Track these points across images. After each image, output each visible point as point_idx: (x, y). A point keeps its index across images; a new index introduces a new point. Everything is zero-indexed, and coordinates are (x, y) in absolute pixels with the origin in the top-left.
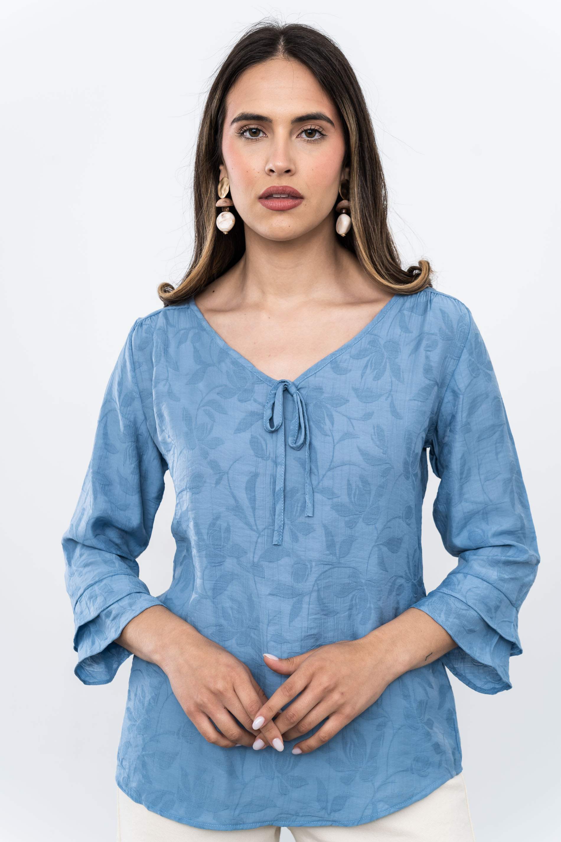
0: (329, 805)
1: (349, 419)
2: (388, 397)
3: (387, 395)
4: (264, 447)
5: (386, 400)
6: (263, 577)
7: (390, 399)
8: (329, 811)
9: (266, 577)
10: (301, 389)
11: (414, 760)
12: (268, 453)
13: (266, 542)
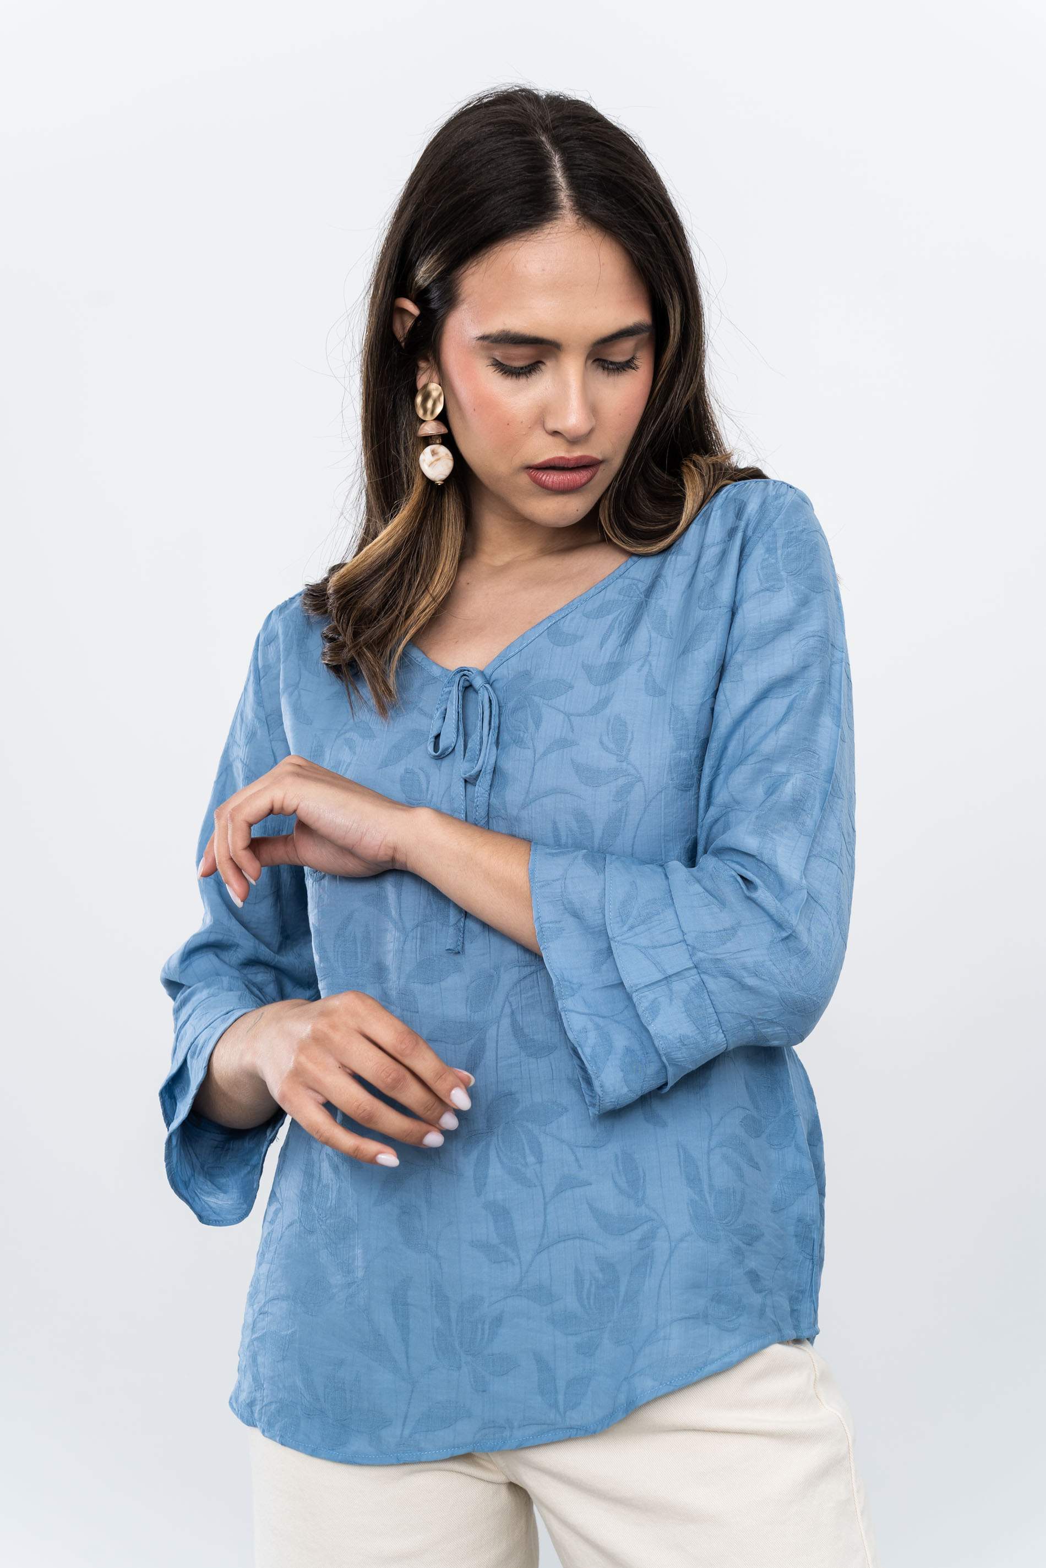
0: (561, 1398)
1: (568, 715)
2: (642, 666)
3: (640, 663)
4: (424, 786)
5: (639, 670)
6: (416, 1010)
7: (646, 668)
8: (562, 1409)
9: (420, 1010)
10: (495, 683)
11: (712, 1300)
12: (429, 797)
13: (418, 950)
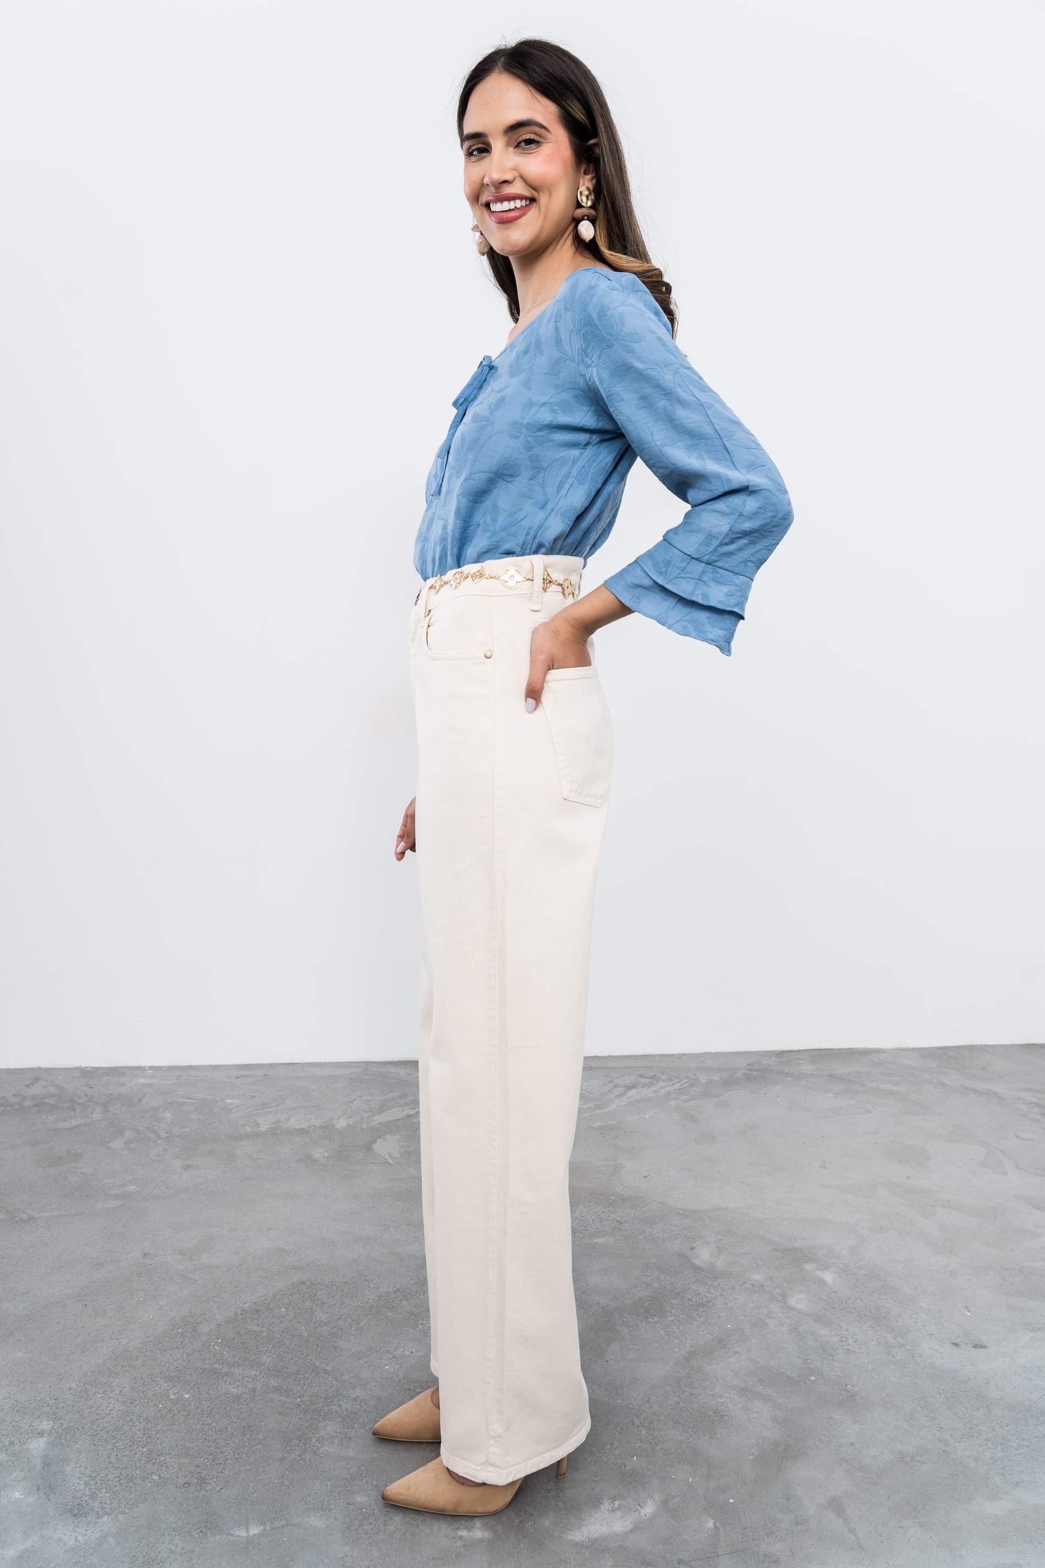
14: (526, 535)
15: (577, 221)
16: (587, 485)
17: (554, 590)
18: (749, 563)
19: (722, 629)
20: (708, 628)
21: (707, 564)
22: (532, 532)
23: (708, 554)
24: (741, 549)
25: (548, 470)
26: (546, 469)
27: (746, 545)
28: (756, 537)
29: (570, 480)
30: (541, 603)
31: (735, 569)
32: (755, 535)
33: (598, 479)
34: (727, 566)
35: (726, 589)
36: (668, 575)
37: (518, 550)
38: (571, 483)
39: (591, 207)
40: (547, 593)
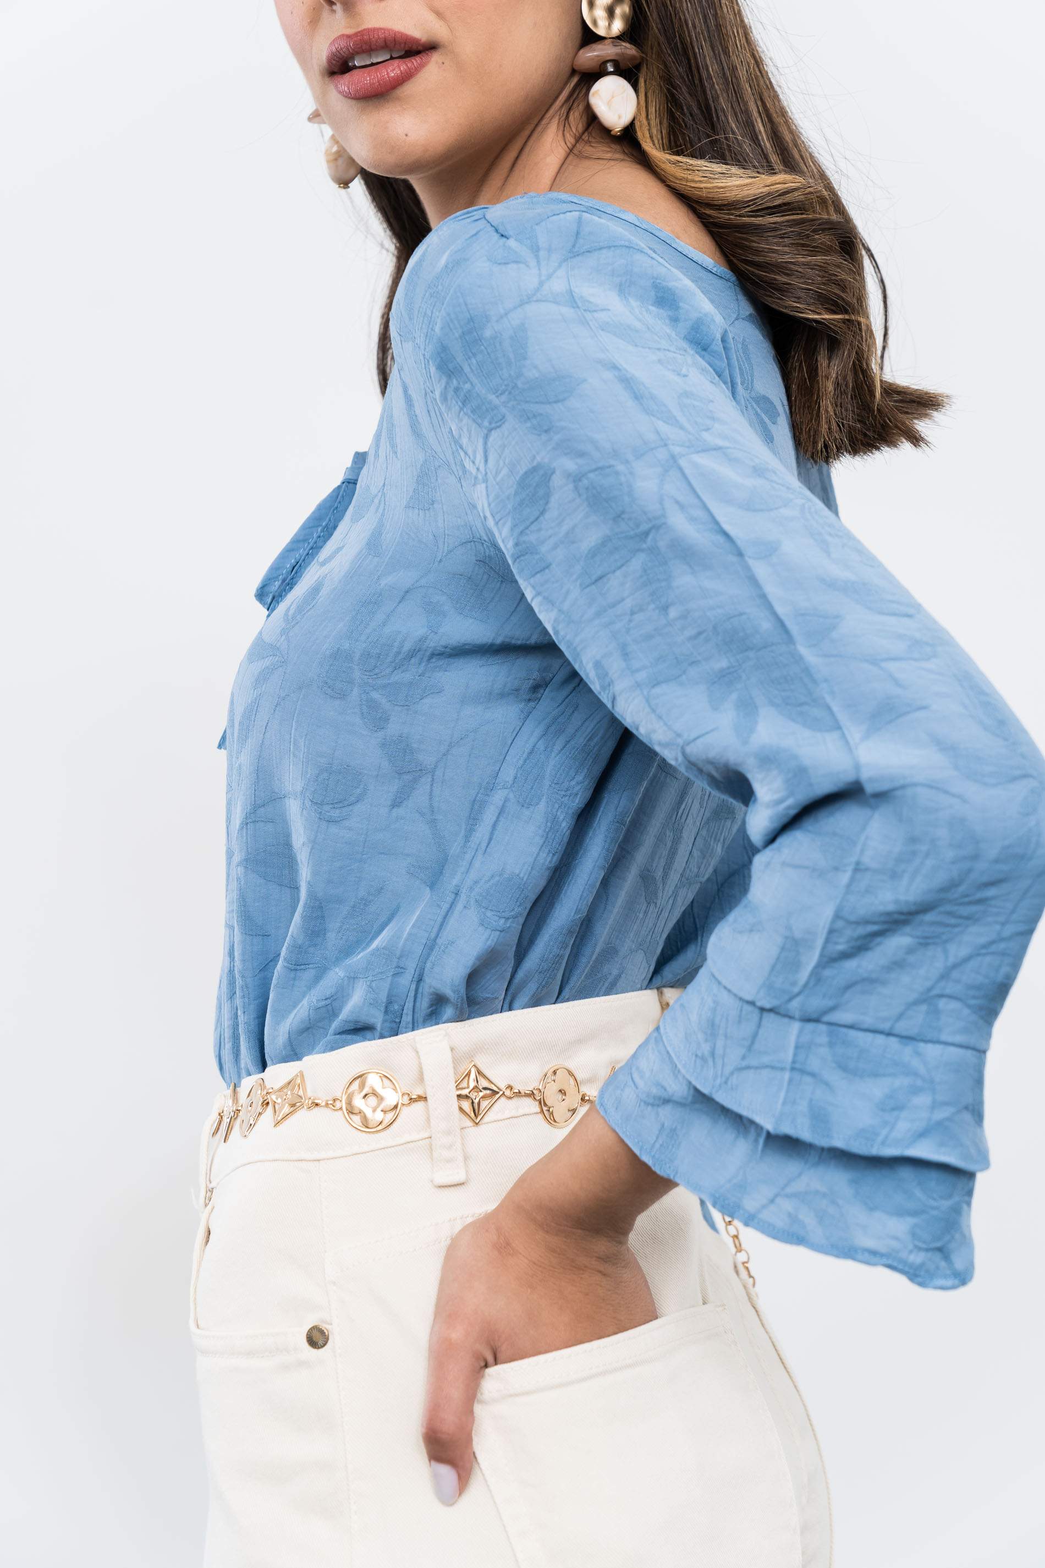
14: (394, 975)
15: (590, 77)
16: (542, 805)
17: (507, 1115)
18: (942, 1003)
19: (900, 1213)
20: (856, 1214)
21: (809, 1020)
22: (411, 966)
23: (798, 994)
24: (898, 965)
25: (439, 773)
26: (433, 772)
27: (910, 951)
28: (933, 923)
29: (498, 797)
30: (466, 1158)
31: (901, 1027)
32: (929, 917)
33: (573, 783)
34: (868, 1021)
35: (877, 1089)
36: (719, 1062)
37: (377, 1018)
38: (501, 803)
39: (620, 38)
40: (482, 1127)
